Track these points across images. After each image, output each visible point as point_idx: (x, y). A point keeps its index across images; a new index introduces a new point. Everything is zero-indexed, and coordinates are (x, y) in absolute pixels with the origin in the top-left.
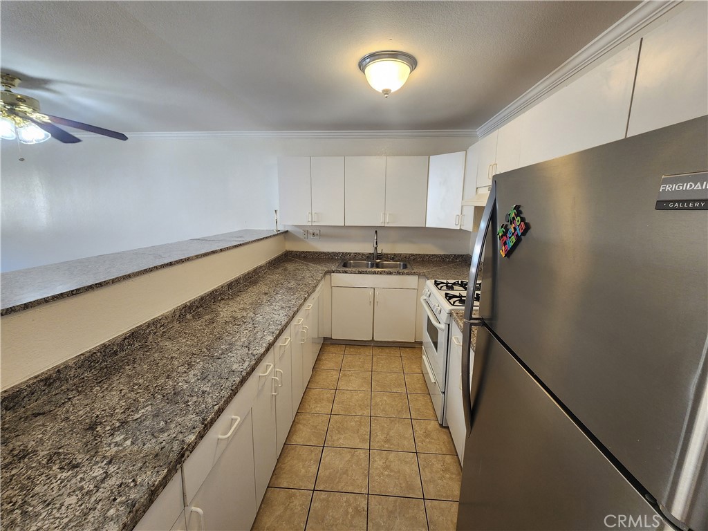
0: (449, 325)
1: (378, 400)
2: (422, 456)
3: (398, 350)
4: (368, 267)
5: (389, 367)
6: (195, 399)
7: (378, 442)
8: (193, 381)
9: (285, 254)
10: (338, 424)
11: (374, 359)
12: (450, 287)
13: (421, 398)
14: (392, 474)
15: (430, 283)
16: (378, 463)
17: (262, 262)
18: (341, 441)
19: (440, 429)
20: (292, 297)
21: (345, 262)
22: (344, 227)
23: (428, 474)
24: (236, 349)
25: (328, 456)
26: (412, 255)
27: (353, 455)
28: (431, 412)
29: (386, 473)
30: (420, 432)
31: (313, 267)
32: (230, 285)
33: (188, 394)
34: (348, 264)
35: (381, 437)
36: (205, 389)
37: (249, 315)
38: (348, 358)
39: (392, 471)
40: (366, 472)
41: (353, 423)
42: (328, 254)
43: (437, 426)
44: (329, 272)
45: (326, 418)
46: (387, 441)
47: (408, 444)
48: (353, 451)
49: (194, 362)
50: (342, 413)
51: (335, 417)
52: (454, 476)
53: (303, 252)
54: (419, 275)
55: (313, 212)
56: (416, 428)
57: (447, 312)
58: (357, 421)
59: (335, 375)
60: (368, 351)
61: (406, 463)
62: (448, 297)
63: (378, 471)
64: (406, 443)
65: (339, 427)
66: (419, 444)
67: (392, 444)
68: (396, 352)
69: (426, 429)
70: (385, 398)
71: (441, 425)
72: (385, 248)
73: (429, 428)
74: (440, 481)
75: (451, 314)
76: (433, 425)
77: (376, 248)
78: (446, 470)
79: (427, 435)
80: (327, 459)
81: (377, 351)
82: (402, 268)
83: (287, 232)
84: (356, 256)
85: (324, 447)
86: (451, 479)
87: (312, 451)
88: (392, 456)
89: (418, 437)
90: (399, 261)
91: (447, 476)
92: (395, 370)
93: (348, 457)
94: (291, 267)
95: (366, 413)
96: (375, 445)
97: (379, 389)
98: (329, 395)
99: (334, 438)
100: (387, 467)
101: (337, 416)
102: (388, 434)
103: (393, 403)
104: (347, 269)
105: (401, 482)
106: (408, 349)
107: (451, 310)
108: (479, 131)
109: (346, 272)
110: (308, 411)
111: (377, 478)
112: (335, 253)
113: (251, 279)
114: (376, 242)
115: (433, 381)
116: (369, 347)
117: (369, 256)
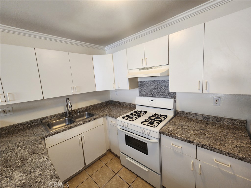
13: (137, 182)
15: (121, 119)
44: (43, 138)
54: (103, 116)
55: (6, 93)
60: (85, 176)
75: (161, 133)
81: (90, 171)
106: (104, 158)
107: (160, 131)
108: (106, 48)
109: (58, 133)
112: (33, 120)
114: (71, 105)
115: (147, 170)
116: (83, 172)
117: (62, 116)
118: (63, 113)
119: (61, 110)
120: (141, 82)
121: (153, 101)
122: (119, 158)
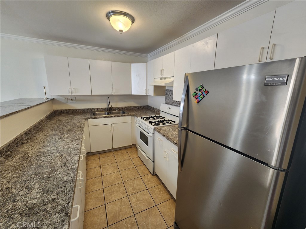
0: (154, 134)
1: (124, 174)
2: (150, 189)
3: (125, 150)
4: (105, 115)
5: (124, 159)
6: (50, 206)
7: (130, 191)
8: (39, 196)
9: (54, 112)
10: (109, 191)
11: (116, 157)
12: (148, 119)
13: (141, 167)
14: (141, 202)
15: (140, 118)
16: (134, 200)
17: (42, 117)
18: (113, 198)
19: (153, 176)
20: (74, 134)
21: (93, 113)
22: (92, 95)
23: (155, 195)
24: (58, 169)
25: (109, 208)
26: (125, 107)
27: (121, 202)
28: (148, 171)
29: (139, 202)
30: (146, 181)
31: (76, 117)
32: (26, 134)
33: (42, 205)
34: (95, 114)
35: (131, 189)
36: (53, 197)
37: (52, 149)
38: (102, 160)
39: (140, 201)
40: (130, 206)
41: (116, 188)
42: (82, 110)
43: (151, 176)
44: (87, 119)
45: (101, 191)
46: (134, 189)
47: (143, 187)
48: (121, 200)
49: (30, 185)
50: (109, 185)
51: (106, 189)
52: (163, 192)
53: (66, 110)
54: (132, 115)
55: (72, 88)
56: (144, 179)
57: (153, 129)
58: (118, 186)
59: (98, 169)
60: (111, 154)
61: (145, 195)
62: (151, 123)
63: (135, 204)
64: (142, 187)
65: (110, 193)
66: (147, 186)
67: (136, 190)
68: (125, 151)
69: (148, 178)
70: (127, 172)
71: (153, 175)
72: (113, 105)
73: (149, 177)
74: (159, 196)
75: (155, 129)
76: (150, 176)
77: (108, 105)
78: (160, 191)
79: (149, 181)
80: (109, 209)
81: (115, 153)
82: (122, 113)
83: (53, 99)
84: (98, 110)
85: (105, 204)
86: (163, 193)
87: (100, 209)
88: (138, 195)
89: (146, 183)
90: (120, 110)
91: (161, 193)
92: (127, 159)
93: (119, 203)
94: (62, 118)
95: (120, 181)
96: (130, 193)
97: (123, 169)
98: (99, 180)
99: (110, 198)
100: (138, 200)
101: (107, 188)
102: (133, 187)
103: (131, 173)
104: (96, 116)
105: (146, 203)
106: (129, 149)
107: (154, 128)
108: (149, 55)
109: (96, 118)
110: (90, 191)
111: (135, 206)
112: (86, 109)
113: (37, 128)
114: (110, 102)
115: (147, 158)
116: (111, 152)
117: (105, 110)
118: (105, 108)
119: (104, 106)
120: (167, 90)
121: (170, 108)
122: (137, 148)
